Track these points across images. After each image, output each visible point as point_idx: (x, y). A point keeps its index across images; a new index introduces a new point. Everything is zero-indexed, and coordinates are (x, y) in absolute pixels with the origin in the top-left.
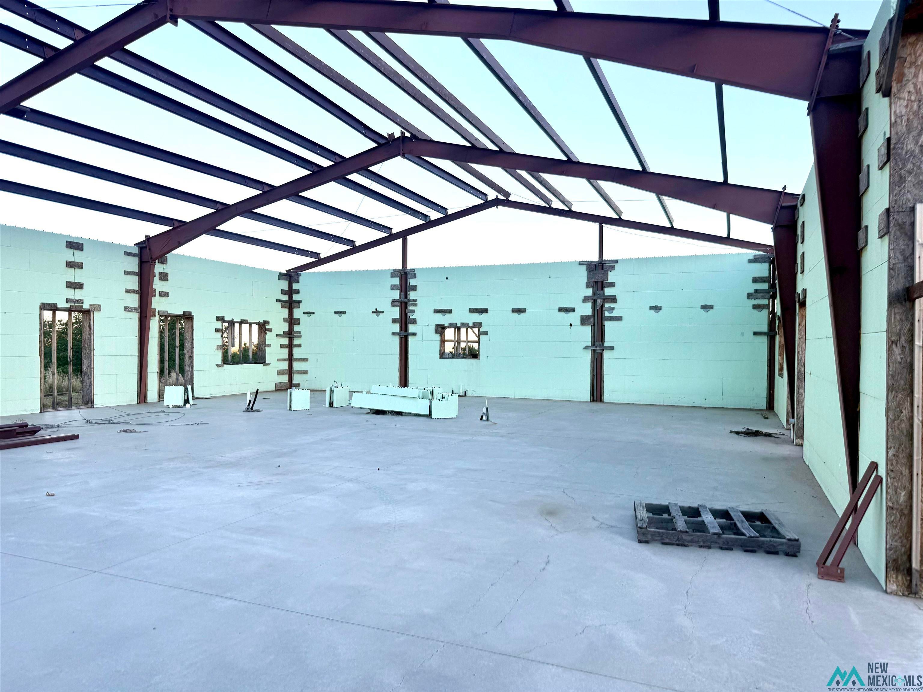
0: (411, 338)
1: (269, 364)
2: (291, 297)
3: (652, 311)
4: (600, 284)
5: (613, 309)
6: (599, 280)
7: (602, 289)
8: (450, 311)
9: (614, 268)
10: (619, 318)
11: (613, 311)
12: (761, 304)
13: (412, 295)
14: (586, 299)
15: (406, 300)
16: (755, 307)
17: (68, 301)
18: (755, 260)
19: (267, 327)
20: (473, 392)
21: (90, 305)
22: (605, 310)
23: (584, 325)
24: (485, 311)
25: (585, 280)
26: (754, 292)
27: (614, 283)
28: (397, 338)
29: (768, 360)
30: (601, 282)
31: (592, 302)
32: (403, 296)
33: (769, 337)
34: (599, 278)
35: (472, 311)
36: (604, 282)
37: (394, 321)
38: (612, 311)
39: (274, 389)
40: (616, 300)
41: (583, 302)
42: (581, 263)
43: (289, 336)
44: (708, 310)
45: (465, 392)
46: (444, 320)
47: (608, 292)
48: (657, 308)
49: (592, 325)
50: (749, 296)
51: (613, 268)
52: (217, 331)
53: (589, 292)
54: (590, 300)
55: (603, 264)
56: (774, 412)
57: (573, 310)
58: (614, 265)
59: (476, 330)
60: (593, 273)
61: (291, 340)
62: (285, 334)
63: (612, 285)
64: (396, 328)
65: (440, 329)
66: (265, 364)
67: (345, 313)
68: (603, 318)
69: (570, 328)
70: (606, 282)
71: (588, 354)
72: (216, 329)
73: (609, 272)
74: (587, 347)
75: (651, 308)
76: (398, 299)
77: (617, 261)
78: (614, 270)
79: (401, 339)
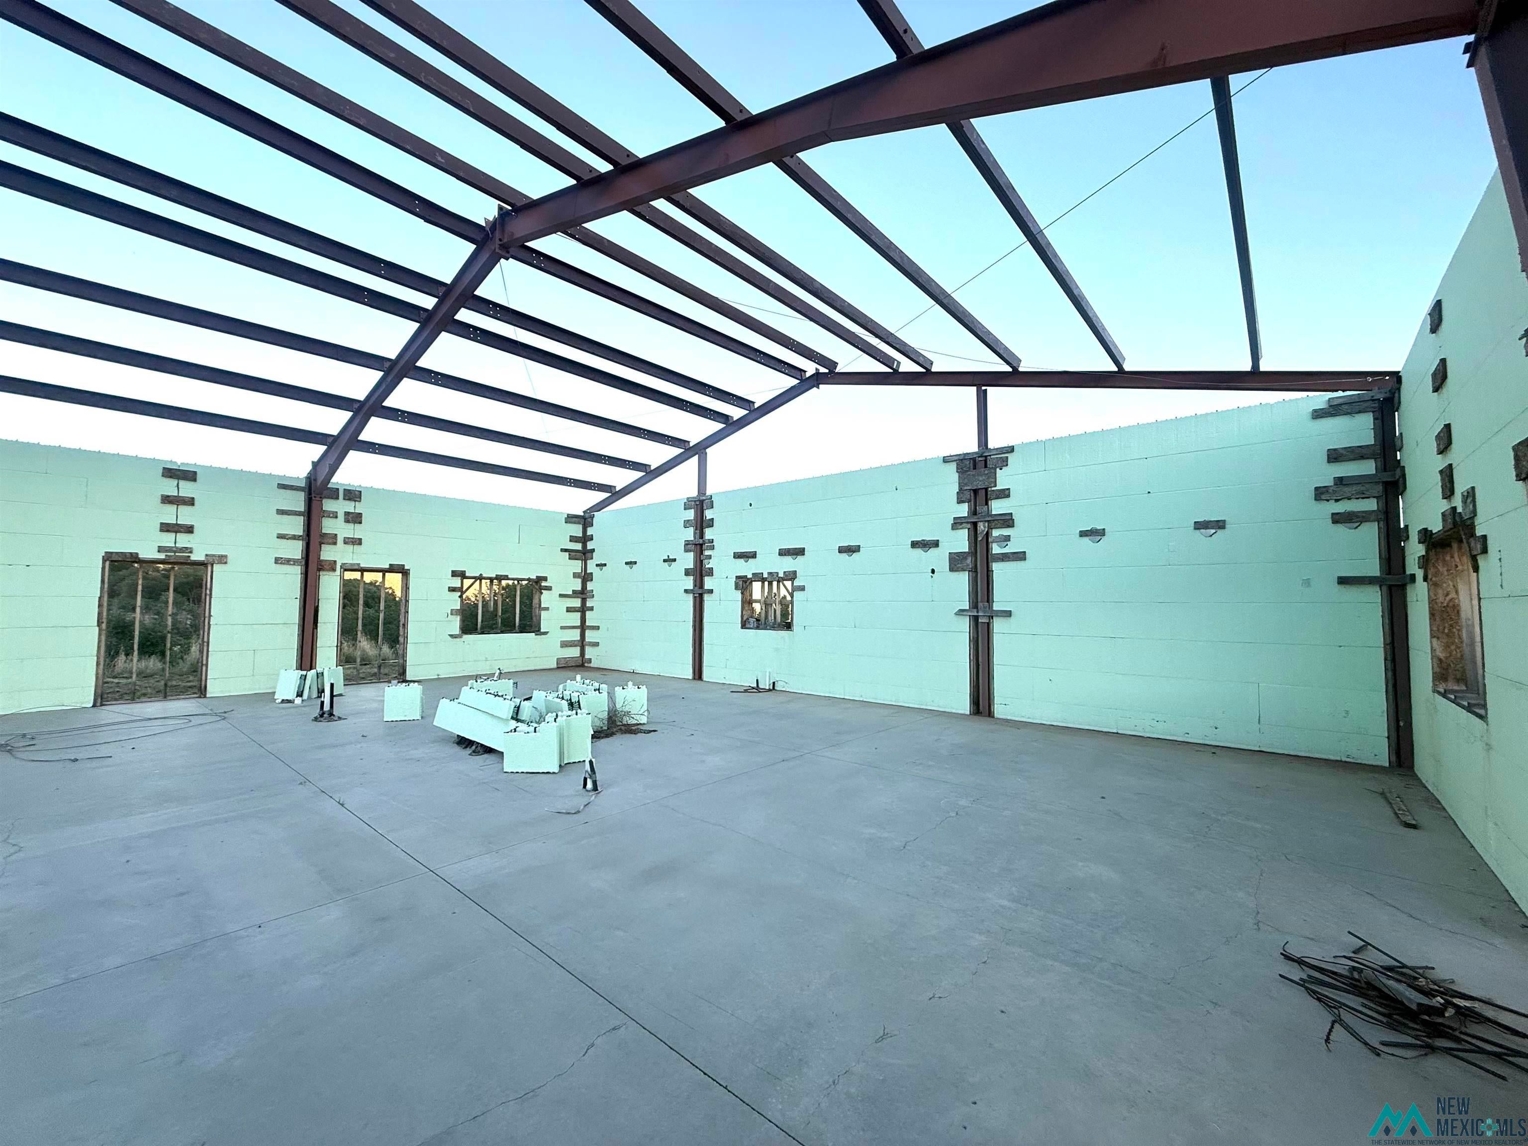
0: (706, 597)
1: (545, 633)
2: (584, 546)
3: (1086, 540)
4: (982, 494)
5: (1007, 538)
6: (979, 487)
7: (987, 504)
8: (753, 555)
9: (1007, 461)
10: (1020, 556)
11: (1008, 543)
12: (1356, 510)
13: (709, 534)
14: (957, 523)
15: (701, 541)
16: (1337, 518)
17: (161, 549)
18: (1333, 410)
19: (544, 584)
20: (785, 684)
21: (207, 555)
22: (992, 543)
23: (956, 571)
24: (800, 552)
25: (956, 489)
26: (1335, 485)
27: (1009, 489)
28: (690, 597)
29: (1385, 644)
30: (984, 490)
31: (969, 529)
32: (698, 536)
33: (1384, 588)
34: (980, 483)
35: (783, 553)
36: (990, 489)
37: (687, 573)
38: (1006, 543)
39: (555, 666)
40: (1013, 522)
41: (953, 529)
42: (946, 460)
43: (581, 596)
44: (1214, 531)
45: (774, 683)
46: (747, 569)
47: (998, 507)
48: (1095, 534)
49: (969, 571)
50: (1320, 494)
51: (1004, 463)
52: (452, 590)
53: (963, 510)
54: (964, 525)
55: (986, 457)
56: (1414, 771)
57: (936, 544)
58: (1007, 457)
59: (788, 584)
60: (969, 475)
61: (584, 601)
62: (575, 593)
63: (1005, 494)
64: (689, 583)
65: (743, 584)
66: (538, 633)
67: (635, 563)
68: (989, 556)
69: (932, 577)
70: (993, 489)
71: (965, 624)
72: (449, 587)
73: (998, 470)
74: (961, 612)
75: (1083, 534)
76: (692, 541)
77: (1011, 449)
78: (1007, 465)
79: (695, 598)
